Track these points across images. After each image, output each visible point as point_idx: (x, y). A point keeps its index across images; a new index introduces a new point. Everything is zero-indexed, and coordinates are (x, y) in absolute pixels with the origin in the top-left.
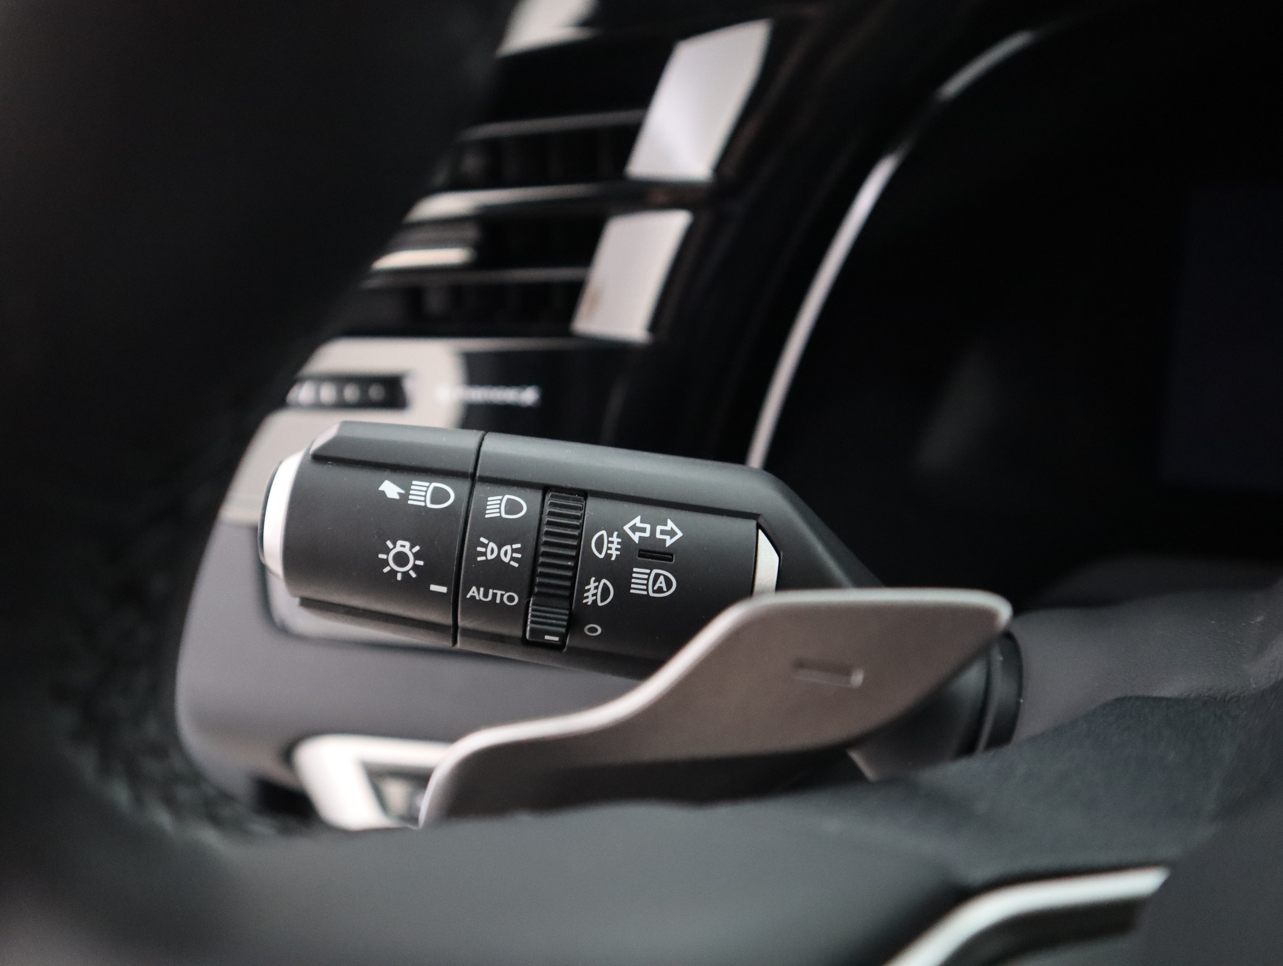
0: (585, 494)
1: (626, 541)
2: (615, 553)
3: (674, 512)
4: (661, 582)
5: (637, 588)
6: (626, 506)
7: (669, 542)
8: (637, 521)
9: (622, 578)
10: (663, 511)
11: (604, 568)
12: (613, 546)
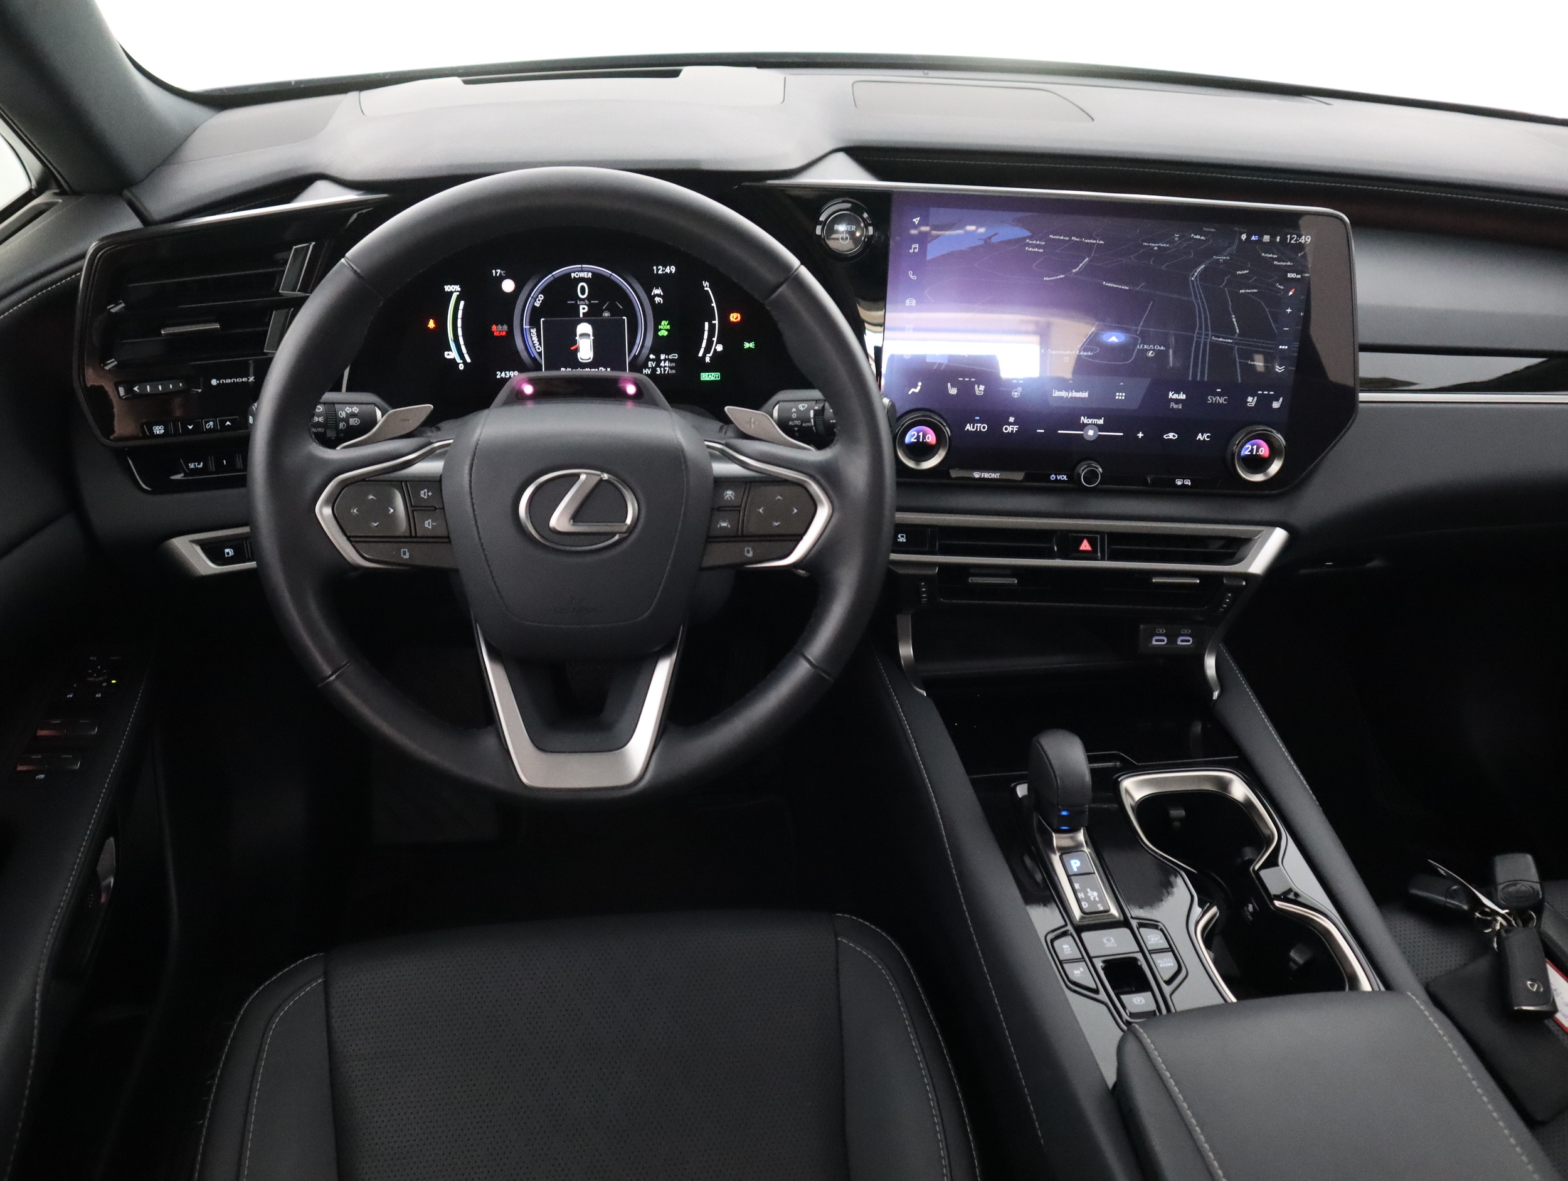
0: (334, 404)
1: (346, 413)
2: (345, 416)
3: (357, 405)
4: (356, 421)
5: (351, 423)
6: (344, 405)
7: (356, 412)
8: (348, 408)
9: (347, 421)
10: (352, 405)
11: (343, 420)
12: (344, 415)
